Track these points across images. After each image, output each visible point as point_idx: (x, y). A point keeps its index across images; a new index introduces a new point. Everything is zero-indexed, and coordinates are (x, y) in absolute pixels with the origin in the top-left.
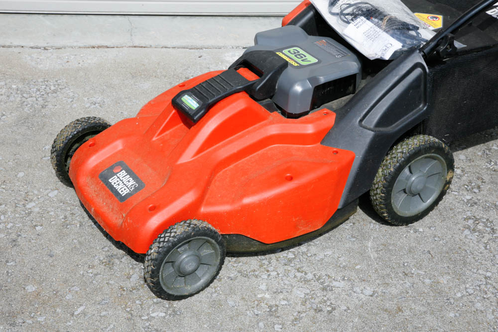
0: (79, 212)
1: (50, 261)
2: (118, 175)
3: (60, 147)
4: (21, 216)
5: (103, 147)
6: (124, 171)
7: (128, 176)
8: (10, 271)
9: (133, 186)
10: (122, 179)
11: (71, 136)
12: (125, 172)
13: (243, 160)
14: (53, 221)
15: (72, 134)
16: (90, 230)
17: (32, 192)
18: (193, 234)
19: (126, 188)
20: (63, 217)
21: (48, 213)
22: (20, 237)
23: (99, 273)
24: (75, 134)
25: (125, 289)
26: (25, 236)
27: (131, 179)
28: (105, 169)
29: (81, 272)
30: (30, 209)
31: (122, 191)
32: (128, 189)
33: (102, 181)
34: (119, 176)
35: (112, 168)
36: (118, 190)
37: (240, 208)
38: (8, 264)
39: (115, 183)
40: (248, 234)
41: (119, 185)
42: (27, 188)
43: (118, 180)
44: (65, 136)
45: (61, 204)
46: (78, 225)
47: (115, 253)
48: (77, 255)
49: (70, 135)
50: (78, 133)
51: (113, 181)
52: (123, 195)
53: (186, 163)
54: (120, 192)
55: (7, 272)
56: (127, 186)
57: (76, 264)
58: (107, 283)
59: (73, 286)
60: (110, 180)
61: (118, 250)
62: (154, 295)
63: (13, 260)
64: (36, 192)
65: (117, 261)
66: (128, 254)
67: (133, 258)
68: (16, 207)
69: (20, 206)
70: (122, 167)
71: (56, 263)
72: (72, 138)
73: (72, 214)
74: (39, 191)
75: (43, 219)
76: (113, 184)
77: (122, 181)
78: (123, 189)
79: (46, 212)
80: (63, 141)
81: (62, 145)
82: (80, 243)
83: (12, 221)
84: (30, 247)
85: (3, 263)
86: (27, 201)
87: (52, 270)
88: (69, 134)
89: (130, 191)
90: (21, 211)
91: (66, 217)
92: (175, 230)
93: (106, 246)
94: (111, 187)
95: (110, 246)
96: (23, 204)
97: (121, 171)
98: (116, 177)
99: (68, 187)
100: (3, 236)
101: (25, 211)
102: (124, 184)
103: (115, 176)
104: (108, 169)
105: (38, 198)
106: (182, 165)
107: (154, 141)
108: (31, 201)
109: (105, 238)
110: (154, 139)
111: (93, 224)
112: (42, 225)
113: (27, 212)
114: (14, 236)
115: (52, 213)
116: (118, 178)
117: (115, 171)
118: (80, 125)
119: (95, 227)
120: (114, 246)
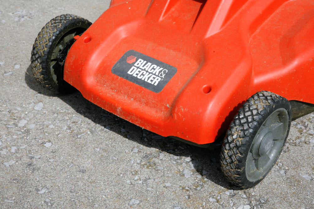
0: (81, 119)
1: (86, 178)
2: (136, 65)
3: (44, 51)
4: (20, 136)
5: (103, 39)
6: (140, 60)
7: (149, 64)
8: (47, 200)
9: (162, 72)
10: (143, 68)
11: (54, 38)
12: (142, 61)
13: (266, 22)
14: (59, 134)
15: (55, 34)
16: (106, 135)
17: (16, 109)
18: (274, 107)
19: (154, 76)
20: (66, 128)
21: (47, 127)
22: (34, 160)
23: (147, 177)
24: (58, 35)
25: (187, 188)
26: (39, 156)
27: (155, 66)
28: (116, 62)
29: (128, 182)
30: (24, 127)
31: (152, 81)
32: (157, 78)
33: (119, 75)
34: (138, 66)
35: (123, 60)
36: (146, 80)
37: (295, 71)
38: (39, 192)
39: (137, 74)
40: (301, 98)
41: (142, 74)
42: (7, 106)
43: (139, 69)
44: (47, 39)
45: (56, 115)
46: (89, 133)
47: (149, 152)
48: (110, 163)
49: (53, 36)
50: (60, 32)
51: (133, 72)
52: (156, 84)
53: (216, 34)
54: (149, 81)
55: (45, 202)
56: (155, 74)
57: (116, 174)
58: (164, 187)
59: (130, 199)
60: (129, 73)
61: (149, 148)
62: (223, 188)
63: (43, 187)
64: (19, 109)
65: (156, 160)
66: (163, 150)
67: (170, 153)
68: (8, 128)
69: (12, 127)
70: (136, 56)
71: (93, 178)
72: (55, 39)
73: (74, 122)
74: (21, 107)
75: (46, 134)
76: (135, 76)
77: (145, 70)
78: (152, 78)
79: (45, 126)
80: (47, 44)
81: (46, 49)
82: (104, 150)
83: (12, 144)
84: (52, 167)
85: (35, 193)
86: (15, 119)
87: (95, 187)
88: (51, 35)
89: (162, 78)
90: (17, 132)
91: (69, 128)
92: (255, 107)
93: (134, 148)
94: (135, 80)
95: (138, 146)
96: (14, 124)
97: (137, 60)
98: (136, 68)
99: (51, 97)
100: (14, 162)
101: (20, 131)
102: (150, 73)
103: (133, 67)
104: (120, 62)
105: (26, 114)
106: (213, 37)
107: (162, 21)
108: (20, 119)
109: (127, 139)
110: (161, 19)
111: (103, 128)
112: (50, 141)
113: (23, 131)
114: (26, 160)
115: (52, 126)
116: (138, 68)
117: (130, 62)
118: (60, 24)
119: (108, 130)
120: (142, 146)
